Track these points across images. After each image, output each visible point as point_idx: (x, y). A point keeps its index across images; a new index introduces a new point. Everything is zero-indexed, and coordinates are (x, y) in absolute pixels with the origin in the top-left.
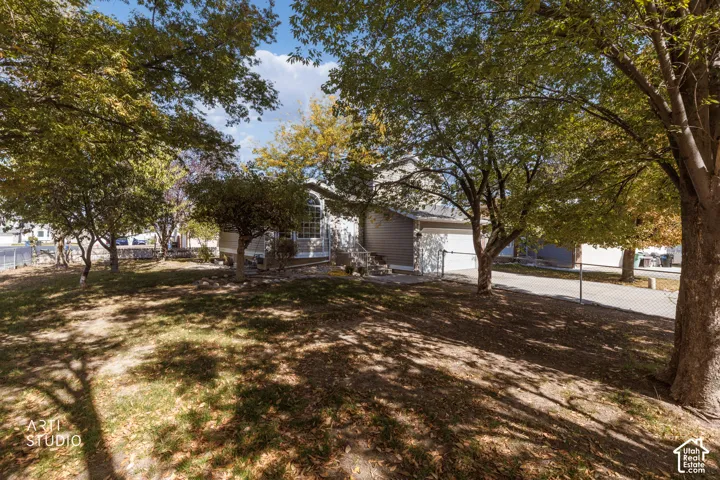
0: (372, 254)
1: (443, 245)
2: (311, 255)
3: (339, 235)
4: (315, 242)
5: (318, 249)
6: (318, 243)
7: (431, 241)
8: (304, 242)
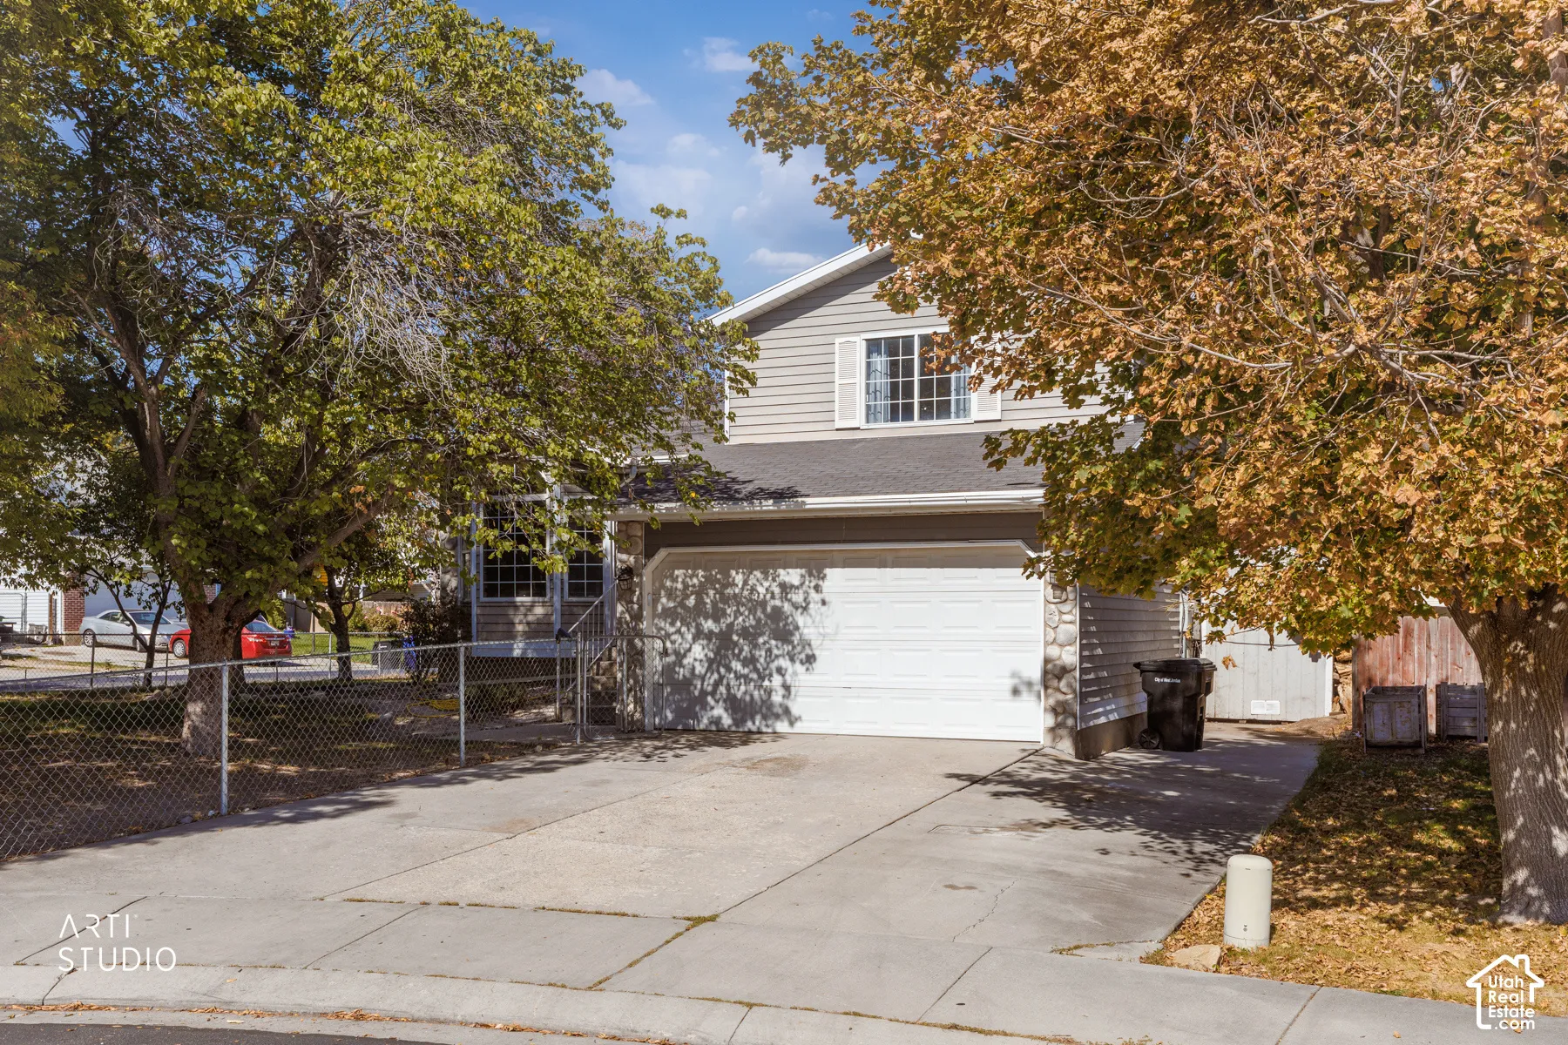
1: (800, 619)
2: (519, 648)
4: (530, 609)
7: (725, 599)
8: (499, 611)
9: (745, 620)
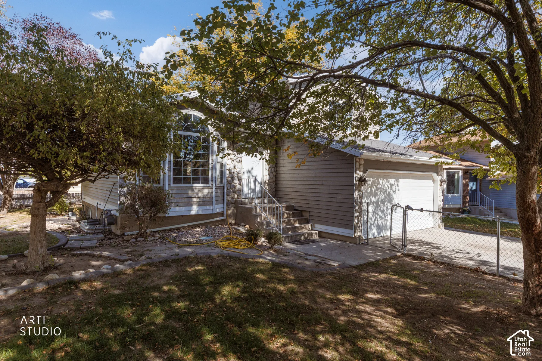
0: (288, 208)
1: (394, 196)
2: (194, 210)
3: (240, 179)
4: (200, 190)
5: (206, 201)
6: (206, 191)
7: (377, 189)
8: (183, 191)
9: (382, 197)
